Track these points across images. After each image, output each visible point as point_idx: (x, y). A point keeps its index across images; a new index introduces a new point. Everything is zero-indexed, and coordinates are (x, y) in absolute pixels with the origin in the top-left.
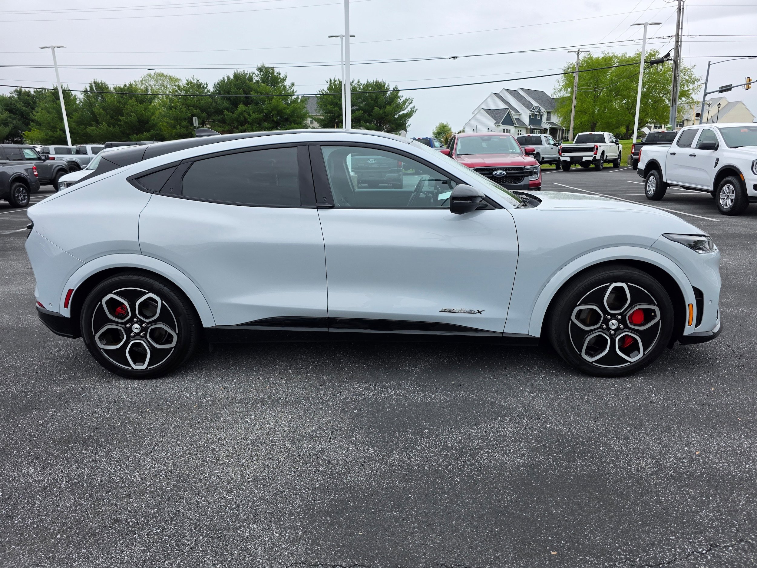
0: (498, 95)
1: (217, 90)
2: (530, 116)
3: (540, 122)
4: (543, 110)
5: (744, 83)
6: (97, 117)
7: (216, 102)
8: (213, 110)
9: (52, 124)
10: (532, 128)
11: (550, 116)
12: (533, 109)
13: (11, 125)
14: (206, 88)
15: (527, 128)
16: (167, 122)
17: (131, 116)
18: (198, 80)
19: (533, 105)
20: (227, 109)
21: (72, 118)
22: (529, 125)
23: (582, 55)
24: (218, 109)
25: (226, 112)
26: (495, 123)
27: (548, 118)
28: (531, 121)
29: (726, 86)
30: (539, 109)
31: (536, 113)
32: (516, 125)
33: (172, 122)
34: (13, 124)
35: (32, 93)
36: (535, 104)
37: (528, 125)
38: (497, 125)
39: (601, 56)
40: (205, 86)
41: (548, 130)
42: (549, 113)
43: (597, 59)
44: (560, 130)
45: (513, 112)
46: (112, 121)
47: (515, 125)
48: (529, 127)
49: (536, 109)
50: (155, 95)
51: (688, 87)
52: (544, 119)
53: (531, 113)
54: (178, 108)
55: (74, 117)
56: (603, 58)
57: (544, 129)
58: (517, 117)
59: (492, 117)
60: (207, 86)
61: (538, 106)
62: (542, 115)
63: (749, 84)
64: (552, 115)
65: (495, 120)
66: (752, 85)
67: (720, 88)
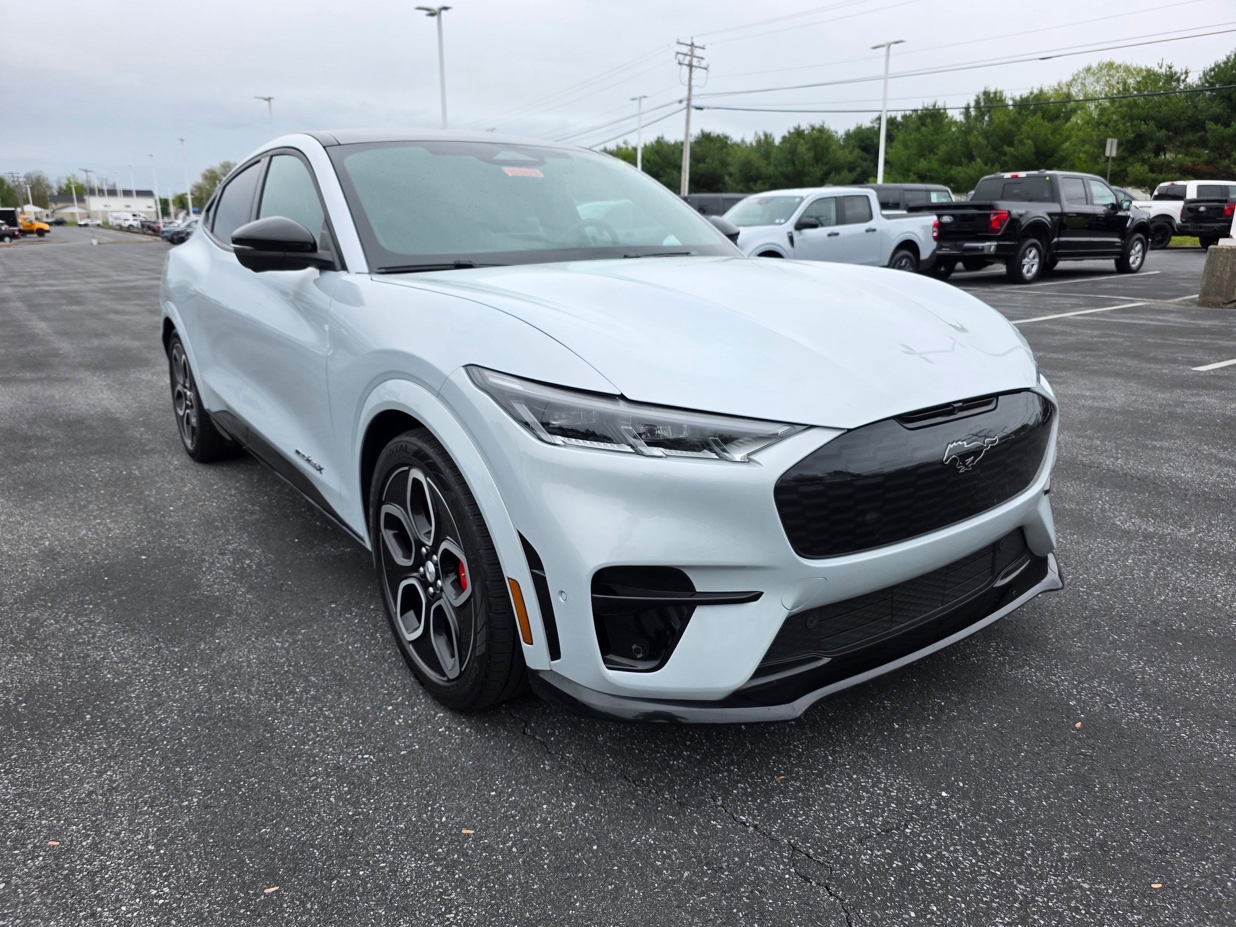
1: (1207, 81)
6: (972, 151)
7: (1196, 107)
8: (1184, 123)
9: (906, 165)
13: (859, 170)
14: (1184, 81)
16: (1085, 152)
17: (1025, 144)
18: (1170, 68)
20: (1216, 119)
21: (937, 154)
24: (1198, 120)
25: (1210, 125)
33: (1096, 150)
34: (862, 167)
35: (899, 119)
40: (1183, 77)
46: (994, 155)
50: (1080, 105)
54: (1112, 124)
55: (939, 153)
60: (1186, 77)
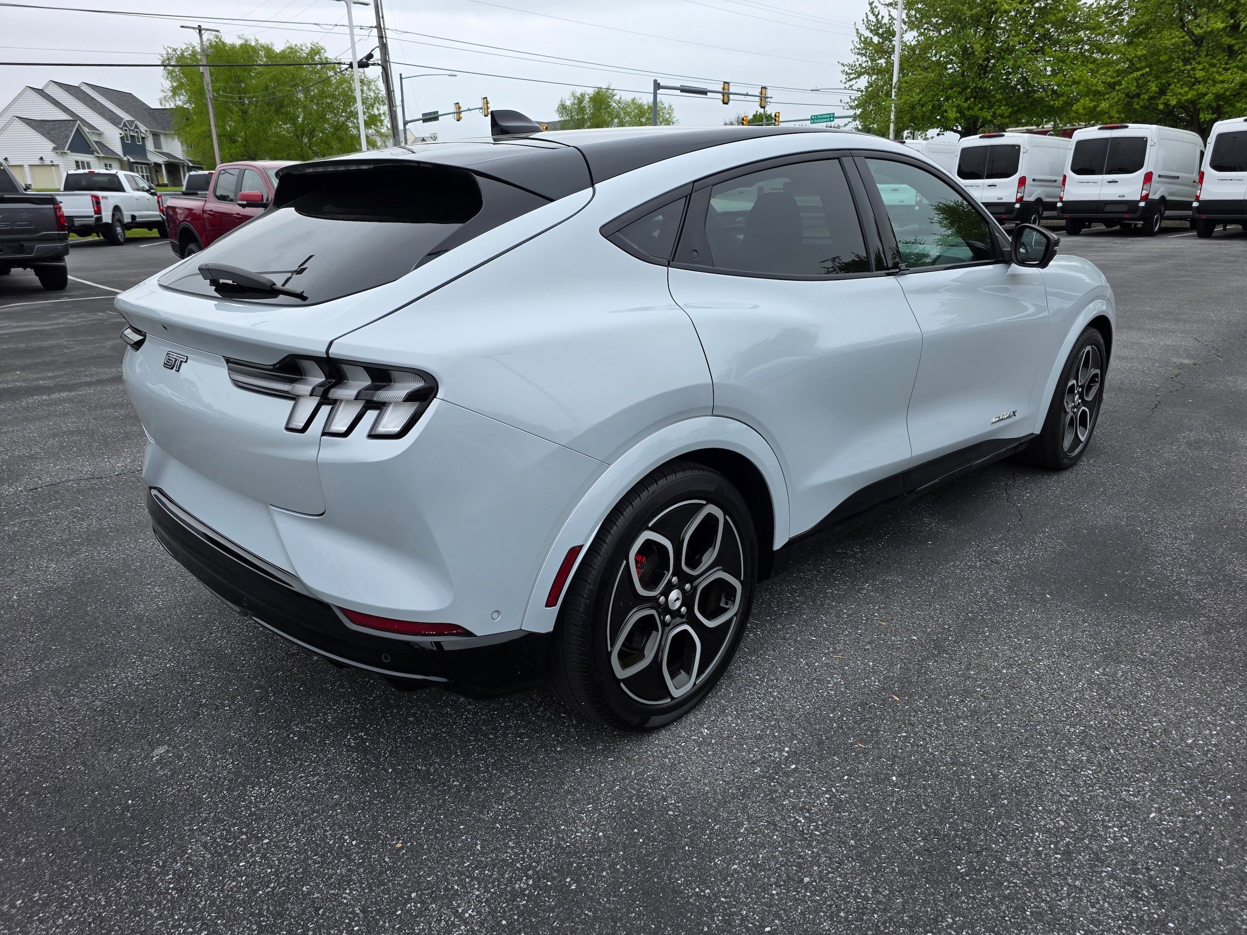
0: (40, 92)
2: (122, 138)
3: (142, 151)
4: (143, 128)
5: (453, 111)
10: (132, 160)
11: (159, 140)
12: (125, 125)
15: (120, 161)
19: (122, 119)
22: (125, 155)
23: (206, 36)
26: (54, 149)
27: (157, 145)
28: (126, 148)
29: (430, 114)
30: (136, 127)
31: (132, 134)
32: (98, 153)
36: (126, 117)
37: (122, 156)
38: (59, 152)
39: (238, 42)
41: (163, 167)
42: (156, 136)
43: (233, 47)
44: (183, 167)
45: (86, 130)
47: (96, 154)
48: (125, 159)
49: (131, 126)
51: (378, 109)
52: (150, 145)
53: (121, 132)
56: (241, 46)
57: (155, 163)
58: (97, 139)
59: (44, 135)
61: (133, 122)
62: (143, 138)
63: (460, 113)
64: (163, 139)
65: (53, 141)
66: (463, 115)
67: (423, 115)
